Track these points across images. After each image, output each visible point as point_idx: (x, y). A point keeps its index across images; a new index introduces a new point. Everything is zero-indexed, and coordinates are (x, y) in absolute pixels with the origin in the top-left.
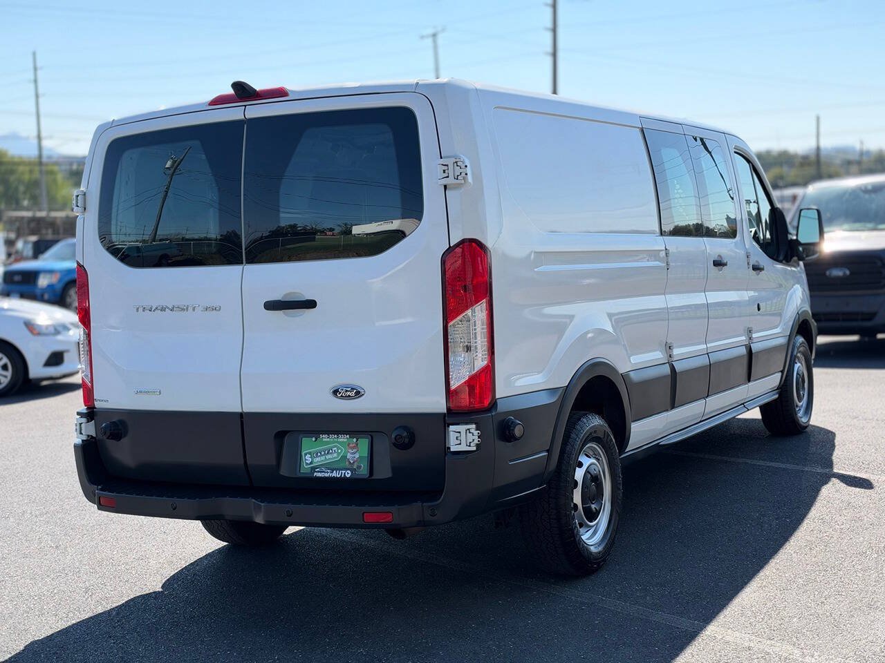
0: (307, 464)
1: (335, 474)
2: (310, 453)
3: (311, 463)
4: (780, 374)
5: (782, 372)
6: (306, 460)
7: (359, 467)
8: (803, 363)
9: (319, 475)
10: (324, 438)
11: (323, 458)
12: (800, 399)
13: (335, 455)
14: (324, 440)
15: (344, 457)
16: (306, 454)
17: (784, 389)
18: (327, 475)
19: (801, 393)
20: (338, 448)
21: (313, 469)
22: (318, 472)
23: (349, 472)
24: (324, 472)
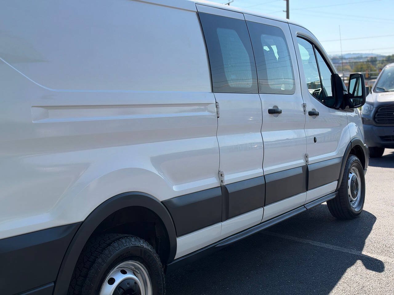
4: (337, 182)
5: (338, 180)
8: (358, 173)
12: (354, 196)
17: (341, 191)
19: (355, 192)
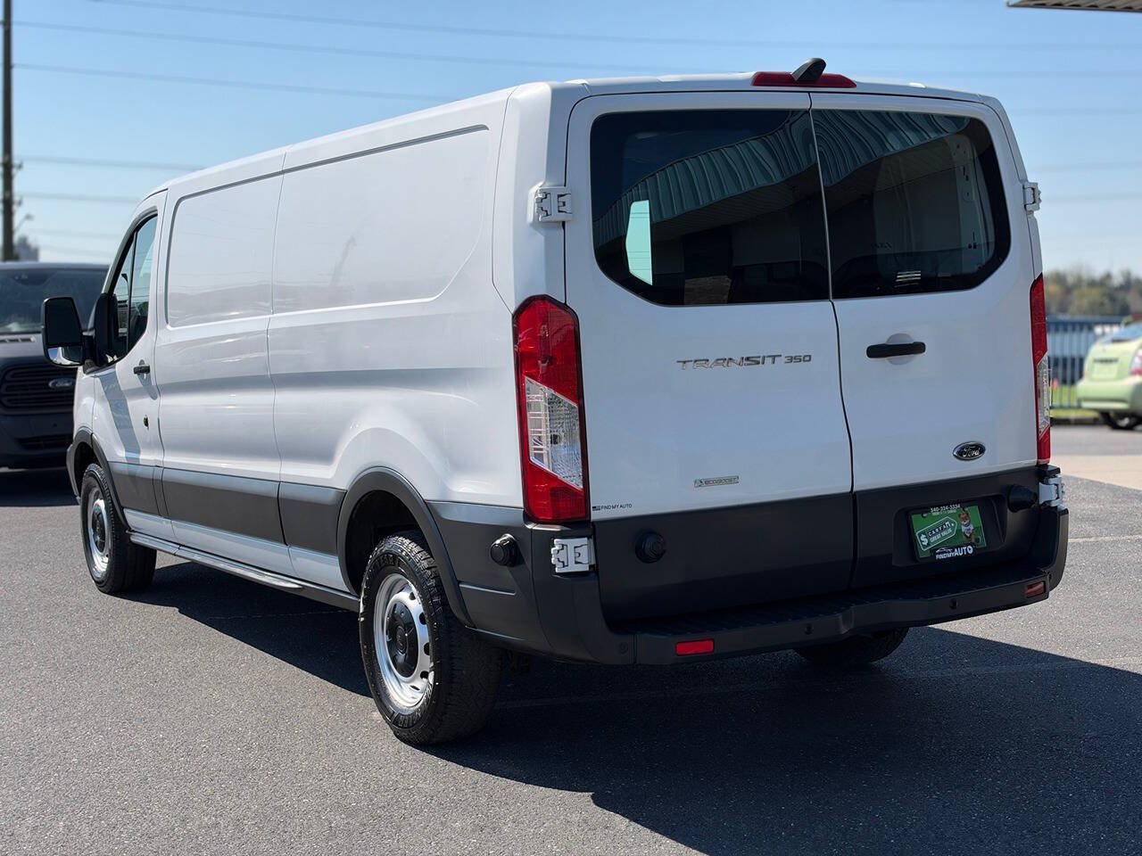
0: (924, 546)
1: (957, 553)
2: (924, 533)
3: (928, 544)
6: (922, 542)
7: (977, 540)
9: (942, 556)
10: (935, 512)
11: (939, 536)
13: (950, 530)
14: (934, 514)
15: (959, 531)
16: (920, 535)
18: (949, 555)
20: (951, 522)
21: (933, 551)
22: (939, 553)
23: (970, 547)
24: (945, 552)
